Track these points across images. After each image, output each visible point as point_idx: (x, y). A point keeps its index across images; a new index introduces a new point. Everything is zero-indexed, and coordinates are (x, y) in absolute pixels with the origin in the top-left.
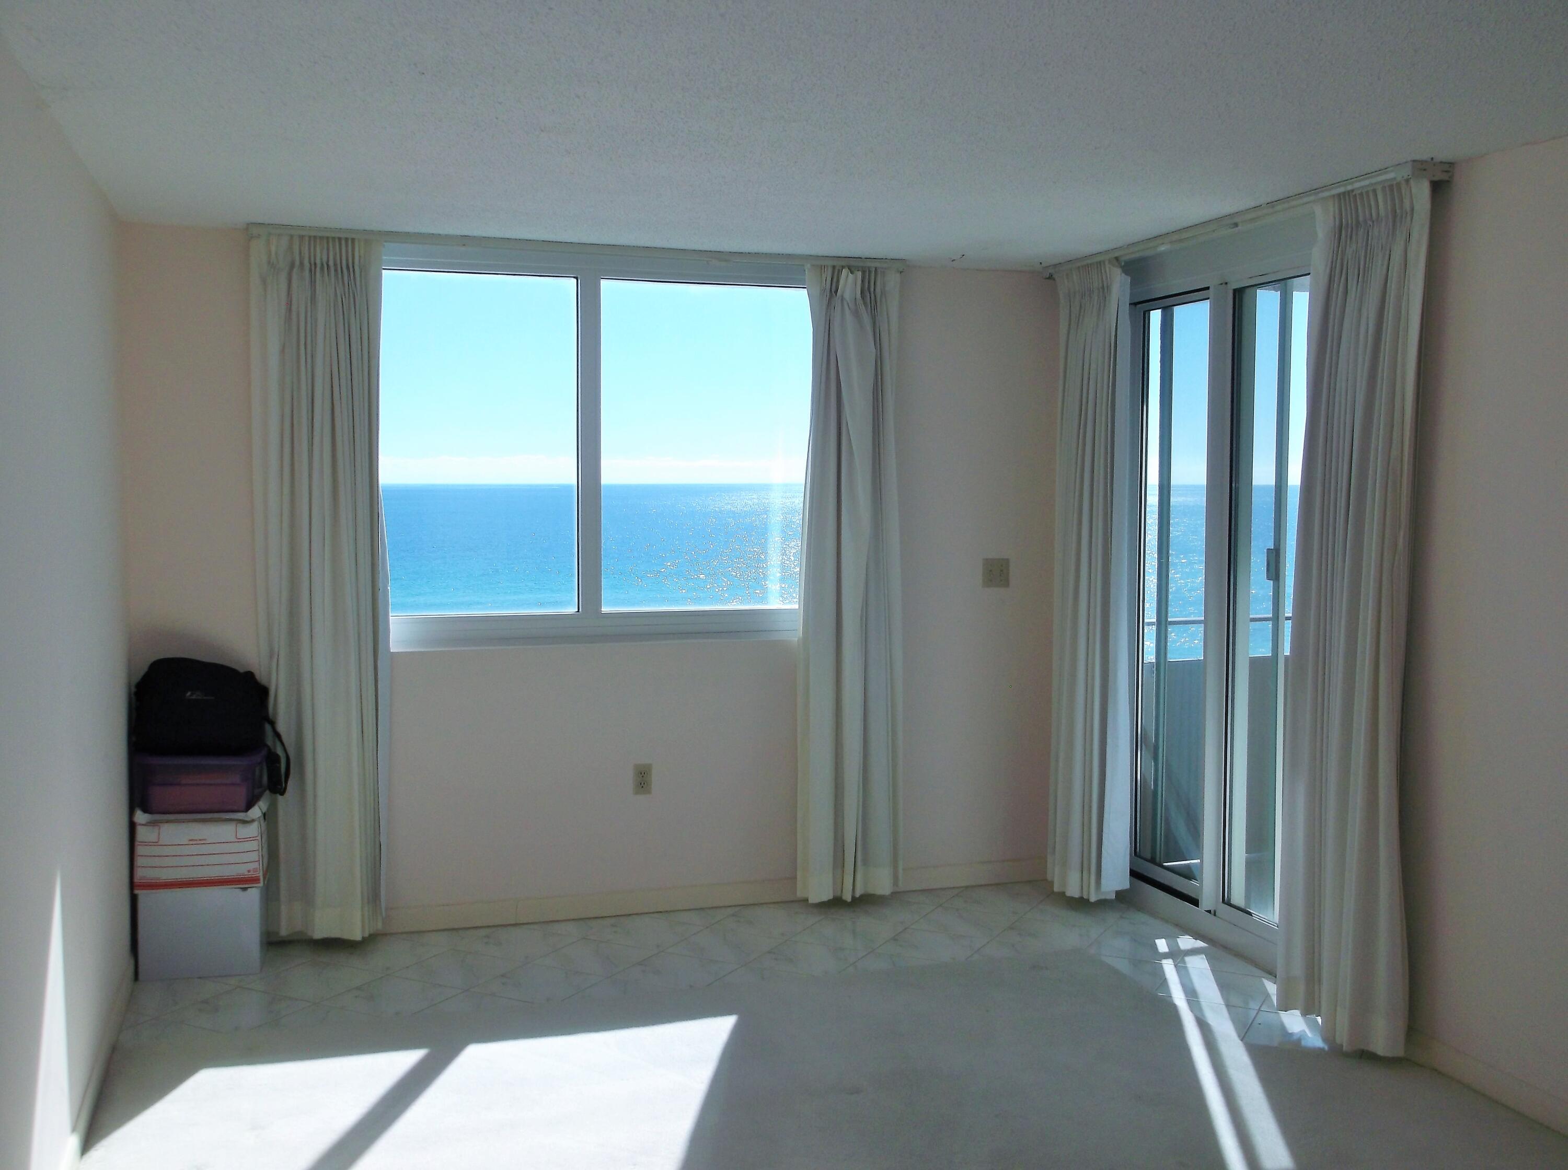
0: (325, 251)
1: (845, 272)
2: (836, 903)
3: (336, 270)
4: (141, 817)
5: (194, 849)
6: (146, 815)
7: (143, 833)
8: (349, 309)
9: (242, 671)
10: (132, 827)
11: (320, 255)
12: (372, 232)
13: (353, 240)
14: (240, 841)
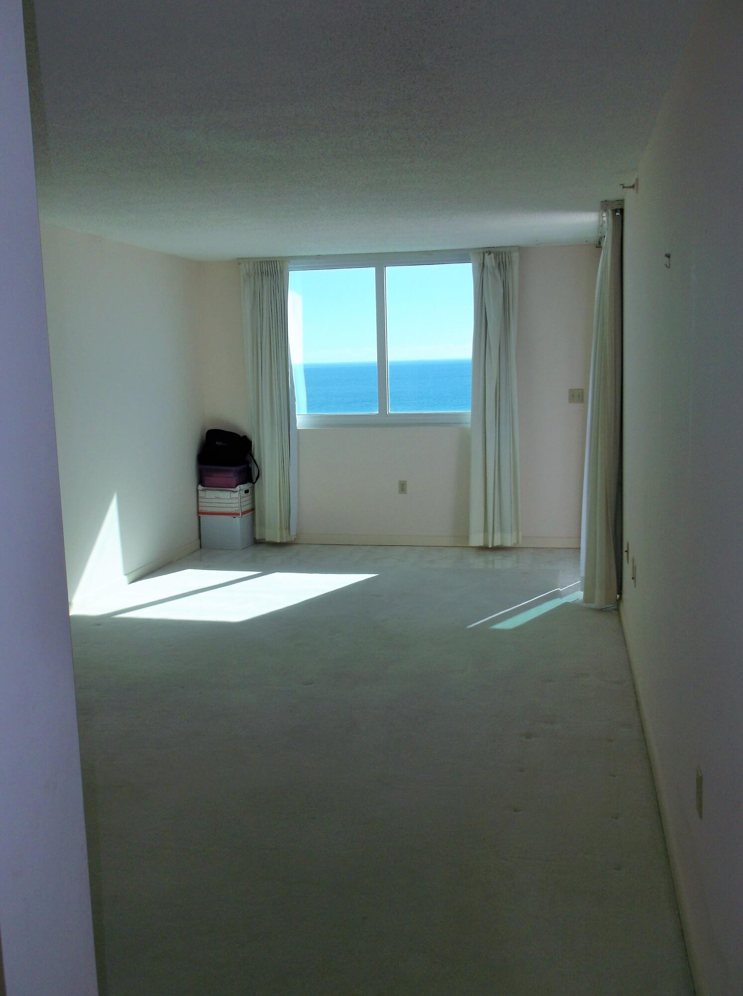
0: (266, 267)
1: (486, 255)
2: (484, 548)
3: (271, 274)
4: (200, 487)
5: (217, 501)
6: (203, 487)
7: (201, 494)
8: (276, 289)
9: (241, 435)
10: (198, 491)
11: (265, 267)
12: (285, 257)
13: (276, 261)
14: (232, 499)
